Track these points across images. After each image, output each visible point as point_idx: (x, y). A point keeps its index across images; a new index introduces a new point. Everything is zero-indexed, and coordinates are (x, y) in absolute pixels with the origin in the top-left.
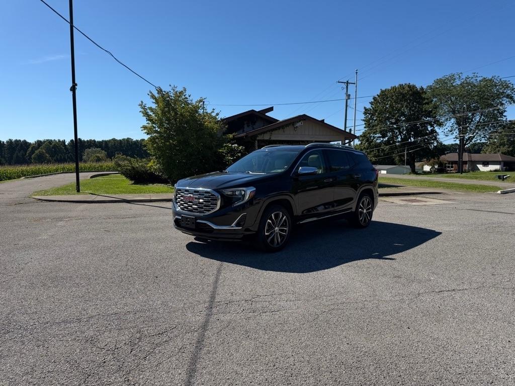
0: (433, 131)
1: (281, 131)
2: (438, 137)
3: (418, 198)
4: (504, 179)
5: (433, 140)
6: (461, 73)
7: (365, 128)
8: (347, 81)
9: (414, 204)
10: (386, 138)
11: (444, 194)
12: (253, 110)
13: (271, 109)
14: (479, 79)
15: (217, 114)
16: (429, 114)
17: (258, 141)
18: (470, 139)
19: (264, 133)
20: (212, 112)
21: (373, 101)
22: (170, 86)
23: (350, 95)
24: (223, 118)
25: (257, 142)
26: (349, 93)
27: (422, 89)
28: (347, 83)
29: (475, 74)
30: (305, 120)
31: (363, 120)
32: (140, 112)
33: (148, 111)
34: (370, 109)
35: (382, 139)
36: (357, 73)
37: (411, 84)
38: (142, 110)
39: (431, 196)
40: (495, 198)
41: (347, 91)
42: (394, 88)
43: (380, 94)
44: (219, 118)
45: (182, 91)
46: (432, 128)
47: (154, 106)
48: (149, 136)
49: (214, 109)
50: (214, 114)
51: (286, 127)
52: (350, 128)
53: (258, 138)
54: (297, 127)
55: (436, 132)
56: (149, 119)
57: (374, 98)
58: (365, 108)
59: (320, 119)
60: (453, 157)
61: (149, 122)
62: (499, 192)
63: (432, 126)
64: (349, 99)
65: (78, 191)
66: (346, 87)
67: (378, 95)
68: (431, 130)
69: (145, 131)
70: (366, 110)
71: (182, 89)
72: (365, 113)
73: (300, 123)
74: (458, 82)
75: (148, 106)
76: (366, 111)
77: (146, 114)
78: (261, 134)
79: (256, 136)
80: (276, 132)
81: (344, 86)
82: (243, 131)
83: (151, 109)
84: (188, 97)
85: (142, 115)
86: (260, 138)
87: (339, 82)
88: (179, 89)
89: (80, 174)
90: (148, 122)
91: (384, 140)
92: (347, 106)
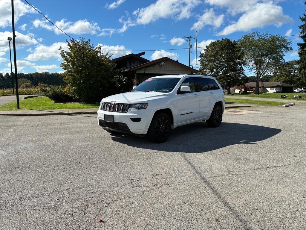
0: (241, 68)
1: (151, 68)
2: (244, 72)
3: (237, 110)
4: (284, 98)
5: (241, 74)
6: (259, 32)
7: (201, 66)
8: (190, 37)
9: (235, 113)
10: (214, 73)
11: (252, 107)
12: (132, 54)
13: (144, 53)
14: (269, 36)
15: (110, 56)
17: (137, 73)
18: (263, 73)
19: (141, 69)
20: (107, 55)
22: (80, 38)
23: (192, 45)
24: (114, 59)
25: (136, 75)
27: (235, 42)
28: (190, 38)
29: (267, 33)
30: (166, 60)
31: (200, 61)
33: (65, 54)
34: (204, 54)
35: (211, 73)
36: (197, 31)
37: (229, 39)
38: (61, 53)
39: (245, 108)
40: (282, 109)
41: (190, 43)
42: (219, 41)
43: (211, 44)
44: (111, 59)
45: (87, 42)
46: (240, 66)
47: (69, 51)
50: (107, 57)
51: (154, 65)
52: (192, 66)
53: (137, 72)
54: (161, 65)
55: (243, 69)
56: (66, 59)
57: (207, 47)
59: (176, 60)
60: (253, 84)
61: (65, 61)
62: (284, 106)
63: (240, 65)
64: (191, 48)
65: (18, 108)
66: (189, 40)
67: (209, 45)
68: (240, 68)
69: (63, 67)
70: (201, 54)
71: (88, 40)
72: (201, 56)
73: (163, 63)
74: (256, 38)
77: (63, 56)
78: (138, 70)
79: (136, 71)
80: (149, 68)
82: (127, 67)
83: (66, 52)
85: (61, 56)
86: (138, 72)
87: (185, 37)
88: (86, 40)
89: (20, 96)
91: (212, 73)
92: (190, 52)
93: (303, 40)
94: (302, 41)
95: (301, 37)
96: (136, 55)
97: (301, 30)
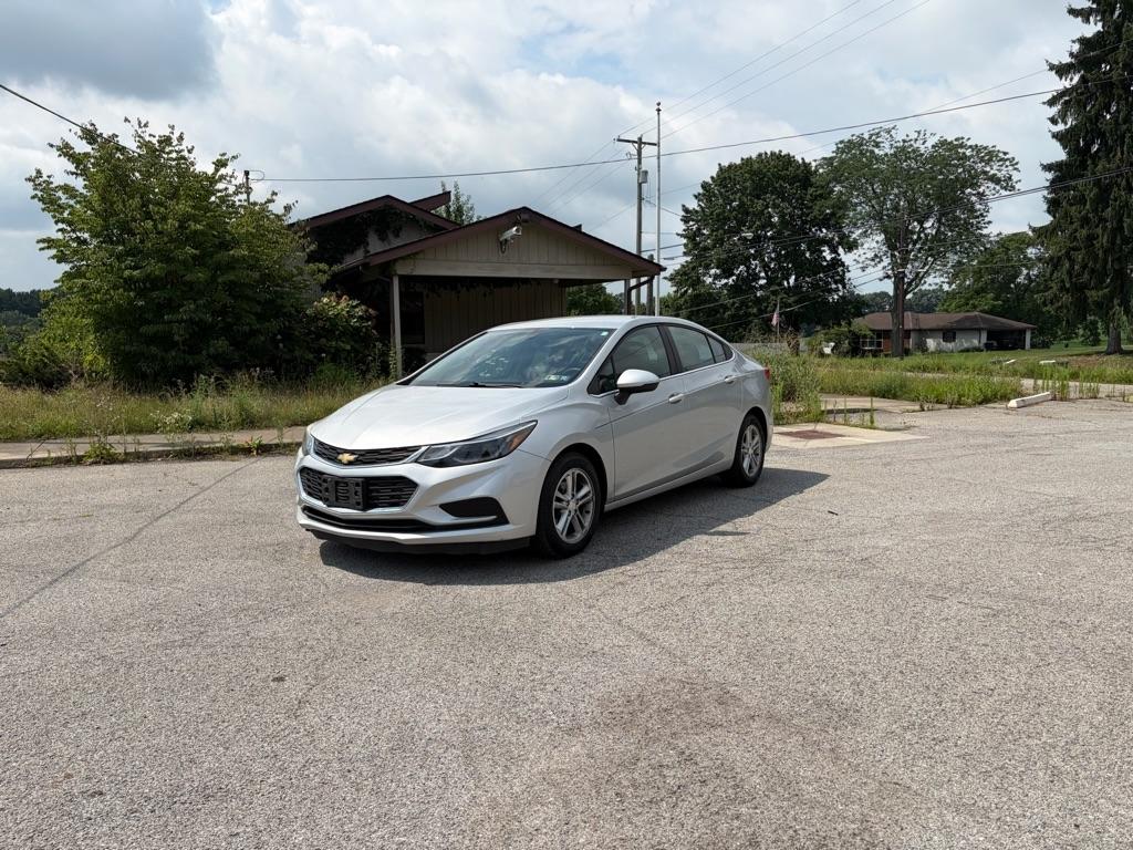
0: (836, 263)
2: (848, 275)
3: (820, 428)
5: (836, 282)
6: (895, 127)
8: (640, 139)
10: (734, 279)
12: (388, 197)
14: (930, 142)
15: (288, 208)
16: (825, 222)
18: (918, 278)
19: (415, 256)
20: (270, 201)
21: (701, 191)
22: (126, 120)
23: (646, 172)
24: (302, 217)
25: (396, 282)
26: (643, 169)
27: (808, 164)
28: (640, 142)
30: (527, 222)
32: (33, 197)
34: (697, 212)
35: (723, 281)
36: (659, 110)
37: (785, 153)
38: (39, 194)
39: (853, 419)
41: (640, 163)
42: (747, 162)
43: (718, 175)
46: (834, 254)
48: (66, 267)
49: (274, 194)
52: (649, 253)
53: (400, 272)
54: (506, 240)
55: (843, 264)
56: (65, 217)
57: (705, 186)
58: (684, 206)
59: (572, 224)
60: (882, 321)
61: (64, 226)
63: (834, 250)
64: (645, 182)
66: (635, 152)
67: (712, 178)
68: (833, 259)
69: (53, 252)
70: (686, 212)
71: (166, 131)
72: (685, 220)
73: (513, 231)
74: (886, 149)
75: (58, 180)
76: (688, 216)
78: (406, 258)
79: (386, 269)
81: (632, 149)
83: (67, 189)
84: (185, 154)
85: (41, 205)
86: (403, 269)
87: (619, 140)
88: (157, 130)
90: (61, 226)
92: (640, 199)
93: (1065, 148)
94: (1058, 154)
95: (1055, 136)
96: (411, 204)
97: (1054, 111)
